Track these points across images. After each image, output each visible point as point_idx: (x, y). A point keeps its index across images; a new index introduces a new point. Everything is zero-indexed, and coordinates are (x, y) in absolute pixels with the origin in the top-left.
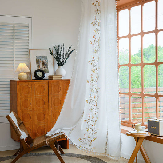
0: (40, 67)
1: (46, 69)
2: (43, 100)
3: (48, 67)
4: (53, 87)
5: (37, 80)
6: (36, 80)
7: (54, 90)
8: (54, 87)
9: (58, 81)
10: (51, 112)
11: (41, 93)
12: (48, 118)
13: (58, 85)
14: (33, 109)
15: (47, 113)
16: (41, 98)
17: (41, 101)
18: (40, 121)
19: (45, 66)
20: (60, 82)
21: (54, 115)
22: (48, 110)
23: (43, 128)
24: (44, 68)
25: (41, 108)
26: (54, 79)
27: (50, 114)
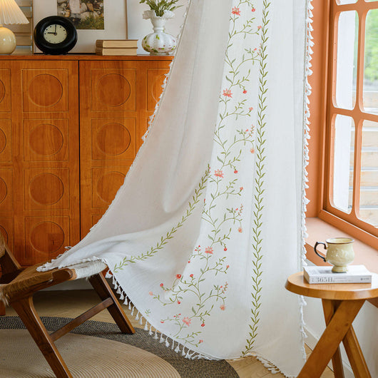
0: (68, 8)
1: (95, 14)
2: (57, 131)
3: (102, 10)
4: (97, 83)
5: (41, 57)
6: (38, 57)
7: (102, 95)
8: (103, 82)
9: (118, 61)
10: (89, 174)
11: (47, 105)
12: (76, 193)
13: (121, 78)
14: (17, 159)
15: (75, 175)
16: (48, 121)
17: (48, 132)
18: (44, 202)
19: (90, 6)
20: (130, 63)
21: (101, 183)
22: (76, 166)
23: (55, 231)
24: (88, 10)
25: (48, 157)
26: (105, 52)
27: (83, 182)
